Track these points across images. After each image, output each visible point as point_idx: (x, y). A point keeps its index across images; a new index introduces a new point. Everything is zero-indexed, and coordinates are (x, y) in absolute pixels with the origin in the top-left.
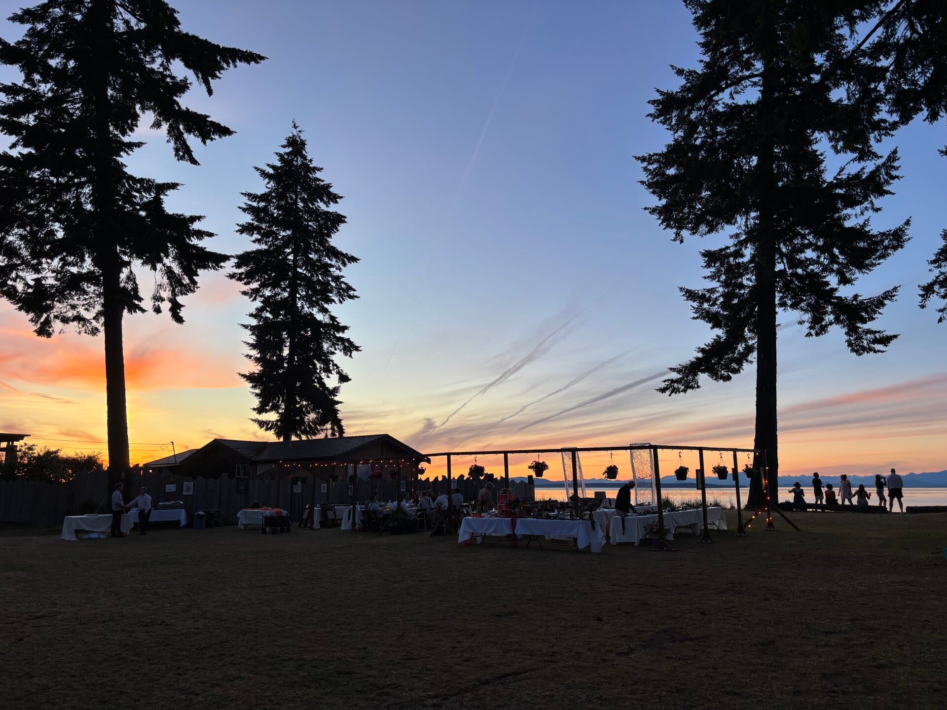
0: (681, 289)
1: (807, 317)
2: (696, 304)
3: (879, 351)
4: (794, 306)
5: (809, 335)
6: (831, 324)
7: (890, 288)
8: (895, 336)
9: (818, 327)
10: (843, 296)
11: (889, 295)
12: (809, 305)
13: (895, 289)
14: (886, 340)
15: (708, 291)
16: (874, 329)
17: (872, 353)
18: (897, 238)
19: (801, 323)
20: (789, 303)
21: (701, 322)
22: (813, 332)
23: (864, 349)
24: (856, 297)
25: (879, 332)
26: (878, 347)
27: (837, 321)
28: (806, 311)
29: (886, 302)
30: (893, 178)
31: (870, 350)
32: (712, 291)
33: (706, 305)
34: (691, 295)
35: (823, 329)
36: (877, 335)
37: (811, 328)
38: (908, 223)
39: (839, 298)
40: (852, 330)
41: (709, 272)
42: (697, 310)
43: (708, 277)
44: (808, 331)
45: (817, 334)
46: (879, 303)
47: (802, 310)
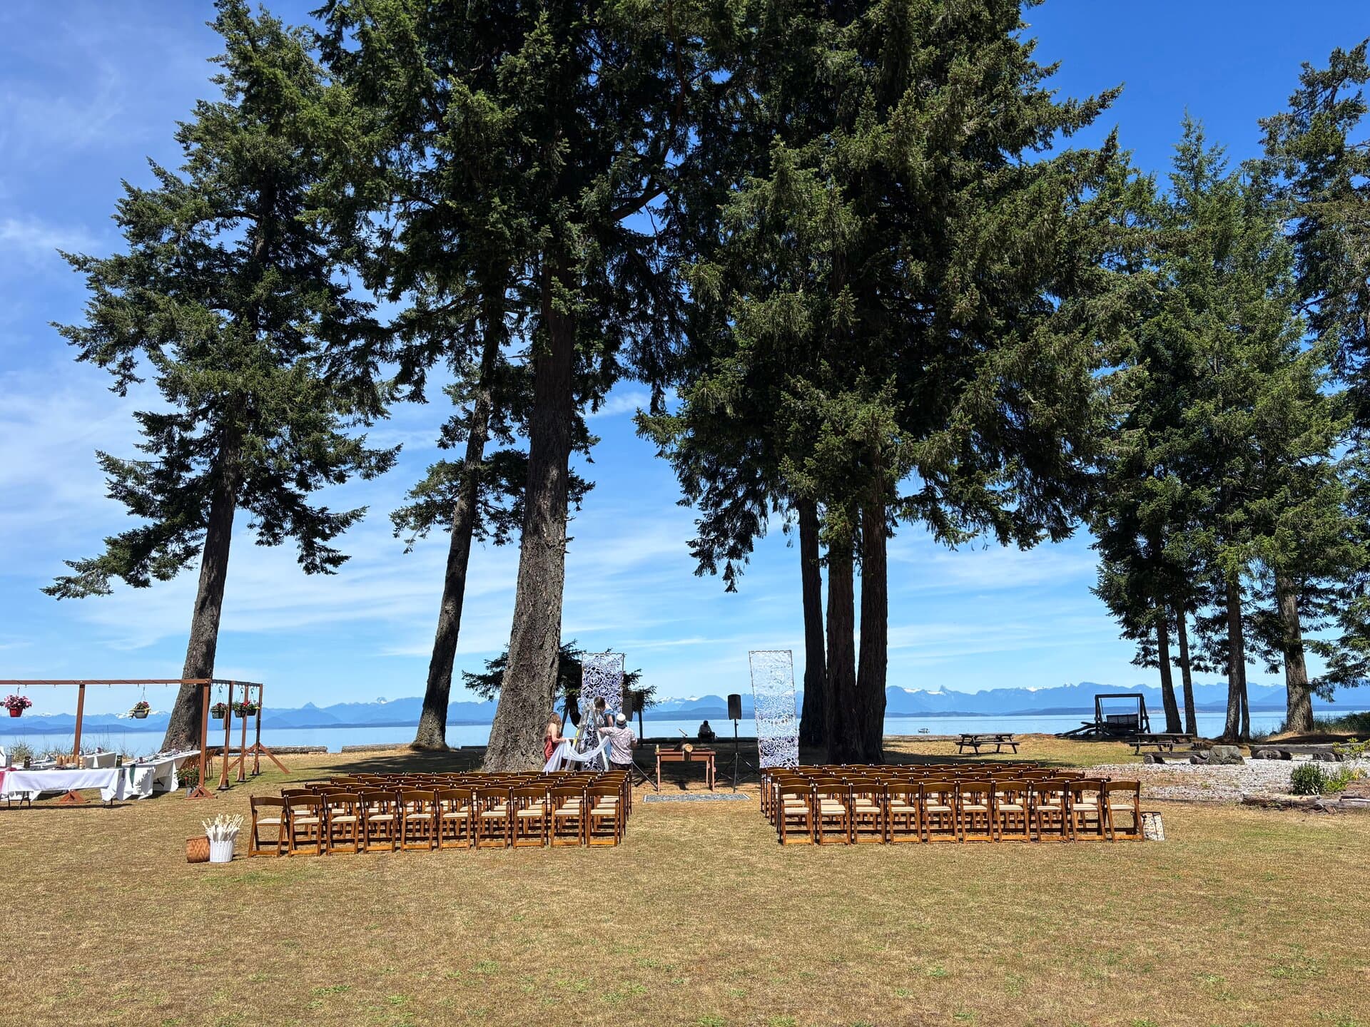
0: (100, 454)
1: (260, 520)
2: (115, 478)
3: (330, 572)
4: (247, 505)
5: (259, 542)
6: (287, 534)
7: (358, 508)
8: (347, 558)
9: (270, 533)
10: (309, 506)
11: (355, 515)
12: (264, 507)
13: (364, 509)
14: (337, 561)
15: (139, 464)
16: (330, 547)
17: (321, 573)
19: (251, 526)
21: (116, 502)
22: (263, 539)
23: (315, 567)
24: (323, 511)
25: (334, 551)
26: (329, 567)
27: (295, 533)
28: (260, 513)
29: (354, 521)
30: (393, 398)
31: (321, 569)
32: (146, 465)
33: (130, 483)
34: (112, 465)
35: (276, 539)
36: (331, 554)
37: (262, 534)
39: (304, 507)
40: (308, 544)
41: (146, 441)
42: (114, 486)
43: (142, 447)
44: (258, 538)
45: (269, 543)
46: (345, 521)
47: (254, 509)
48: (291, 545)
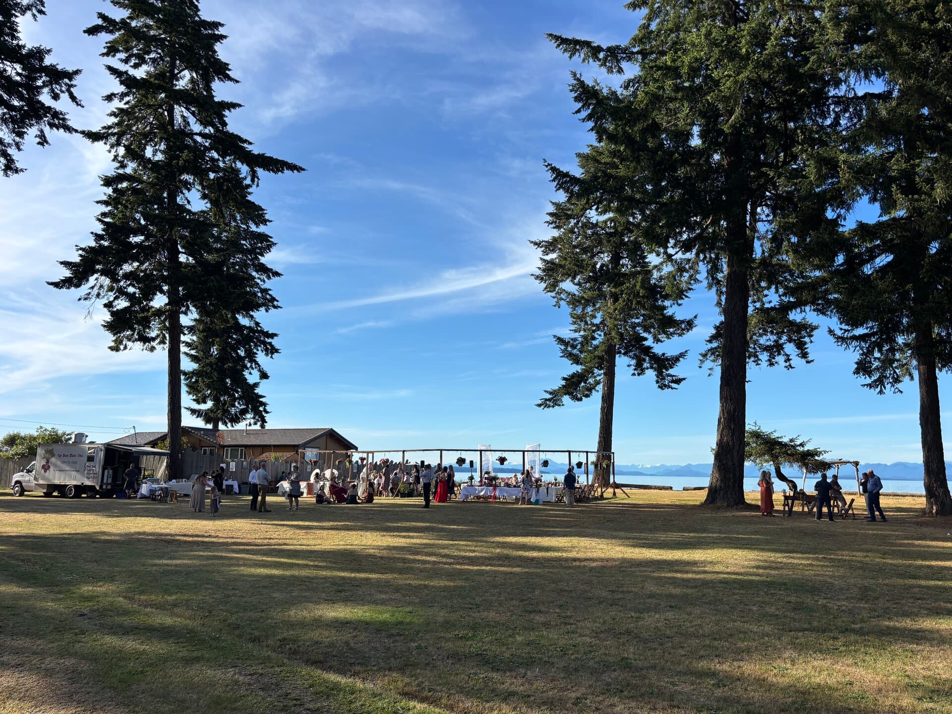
0: (555, 336)
1: (633, 362)
2: (563, 347)
3: (674, 388)
4: (625, 354)
5: (634, 374)
6: (648, 368)
7: (683, 351)
8: (684, 379)
9: (640, 369)
10: (656, 352)
11: (682, 355)
12: (635, 355)
13: (686, 351)
14: (678, 381)
15: (572, 339)
16: (673, 374)
17: (670, 389)
18: (690, 324)
19: (629, 366)
20: (623, 351)
21: (565, 360)
22: (636, 372)
23: (665, 386)
24: (663, 354)
26: (674, 385)
27: (652, 367)
28: (633, 358)
29: (681, 359)
31: (669, 387)
32: (575, 340)
33: (569, 349)
34: (560, 340)
35: (642, 372)
36: (674, 378)
37: (635, 369)
38: (696, 317)
39: (654, 353)
40: (660, 375)
41: (573, 327)
42: (563, 351)
43: (572, 330)
44: (633, 372)
45: (639, 374)
46: (676, 359)
47: (630, 357)
48: (651, 374)
